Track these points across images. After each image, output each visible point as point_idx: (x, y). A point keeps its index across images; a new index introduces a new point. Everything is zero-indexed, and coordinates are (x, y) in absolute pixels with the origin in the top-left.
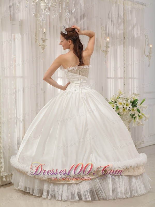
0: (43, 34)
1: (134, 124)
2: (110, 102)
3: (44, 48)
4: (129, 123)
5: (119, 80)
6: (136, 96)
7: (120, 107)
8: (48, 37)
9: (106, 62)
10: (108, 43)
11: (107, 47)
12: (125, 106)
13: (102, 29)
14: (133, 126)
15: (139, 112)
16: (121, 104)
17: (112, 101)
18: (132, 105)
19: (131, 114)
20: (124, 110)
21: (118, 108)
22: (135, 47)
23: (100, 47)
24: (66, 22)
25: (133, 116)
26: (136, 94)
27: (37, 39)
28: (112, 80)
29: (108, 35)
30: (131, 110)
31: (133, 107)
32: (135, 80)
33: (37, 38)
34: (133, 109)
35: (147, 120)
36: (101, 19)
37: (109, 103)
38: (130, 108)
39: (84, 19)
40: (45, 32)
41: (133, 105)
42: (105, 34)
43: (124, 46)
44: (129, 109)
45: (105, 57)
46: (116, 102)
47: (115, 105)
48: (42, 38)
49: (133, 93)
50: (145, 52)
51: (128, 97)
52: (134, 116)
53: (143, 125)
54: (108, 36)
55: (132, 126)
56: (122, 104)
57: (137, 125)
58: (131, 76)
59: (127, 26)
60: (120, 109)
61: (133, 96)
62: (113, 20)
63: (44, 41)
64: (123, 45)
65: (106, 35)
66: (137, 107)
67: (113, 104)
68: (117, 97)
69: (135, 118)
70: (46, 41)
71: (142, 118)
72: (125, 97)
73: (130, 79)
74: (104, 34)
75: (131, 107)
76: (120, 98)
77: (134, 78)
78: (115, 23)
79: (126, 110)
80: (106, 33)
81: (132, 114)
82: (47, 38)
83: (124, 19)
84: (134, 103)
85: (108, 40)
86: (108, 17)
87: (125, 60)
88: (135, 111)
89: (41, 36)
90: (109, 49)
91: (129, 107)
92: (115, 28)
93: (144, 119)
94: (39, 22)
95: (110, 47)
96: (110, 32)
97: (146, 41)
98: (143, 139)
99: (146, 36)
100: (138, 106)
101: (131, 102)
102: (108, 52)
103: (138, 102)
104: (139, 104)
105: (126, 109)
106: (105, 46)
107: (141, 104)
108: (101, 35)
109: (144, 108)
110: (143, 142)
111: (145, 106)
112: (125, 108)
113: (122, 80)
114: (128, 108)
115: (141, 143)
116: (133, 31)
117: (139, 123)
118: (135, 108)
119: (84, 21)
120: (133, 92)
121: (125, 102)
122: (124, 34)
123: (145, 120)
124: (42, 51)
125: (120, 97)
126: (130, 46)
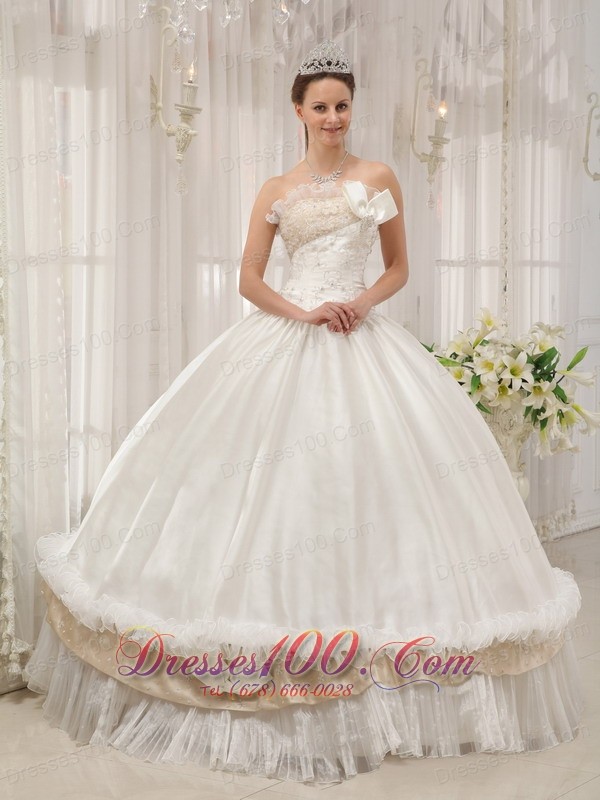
0: (185, 86)
1: (540, 446)
2: (448, 357)
3: (185, 144)
4: (522, 441)
5: (484, 271)
6: (549, 338)
7: (488, 378)
8: (203, 101)
9: (431, 202)
10: (440, 123)
11: (438, 141)
12: (507, 376)
13: (417, 70)
14: (538, 452)
15: (563, 399)
16: (489, 366)
17: (455, 355)
18: (534, 373)
19: (529, 409)
20: (503, 390)
21: (476, 382)
22: (547, 142)
23: (412, 139)
24: (278, 40)
25: (536, 415)
26: (552, 328)
27: (159, 108)
28: (454, 270)
29: (443, 93)
30: (529, 393)
31: (537, 380)
32: (547, 270)
33: (160, 104)
34: (538, 390)
35: (593, 432)
36: (414, 27)
37: (444, 362)
38: (524, 385)
39: (347, 28)
40: (191, 82)
41: (539, 371)
42: (429, 90)
43: (504, 137)
44: (521, 388)
45: (430, 181)
46: (470, 359)
47: (468, 372)
48: (179, 103)
49: (540, 325)
50: (586, 161)
51: (519, 340)
52: (543, 416)
53: (575, 450)
54: (443, 99)
55: (533, 452)
56: (495, 368)
57: (552, 451)
58: (532, 257)
59: (518, 57)
60: (487, 389)
61: (539, 335)
62: (463, 33)
63: (188, 115)
64: (500, 135)
65: (434, 92)
66: (554, 381)
67: (458, 368)
68: (473, 338)
69: (544, 423)
70: (197, 116)
71: (571, 422)
72: (508, 341)
73: (529, 268)
74: (425, 88)
75: (530, 378)
76: (487, 342)
77: (542, 264)
78: (470, 43)
79: (510, 392)
80: (434, 86)
81: (535, 408)
82: (198, 106)
83: (505, 29)
84: (542, 366)
85: (443, 111)
86: (445, 21)
87: (506, 193)
88: (546, 393)
89: (176, 96)
90: (447, 151)
91: (524, 381)
92: (470, 63)
93: (579, 425)
94: (170, 42)
95: (449, 140)
96: (450, 79)
97: (590, 118)
98: (573, 501)
99: (593, 97)
100: (557, 377)
101: (530, 360)
102: (443, 159)
103: (558, 361)
104: (560, 368)
105: (510, 386)
106: (430, 137)
107: (569, 368)
108: (416, 95)
109: (584, 384)
110: (573, 512)
111: (587, 376)
112: (507, 385)
113: (497, 270)
114: (517, 383)
115: (564, 517)
116: (540, 76)
117: (561, 443)
118: (546, 385)
119: (347, 39)
120: (536, 320)
121: (506, 359)
122: (504, 89)
123: (584, 432)
124: (179, 156)
125: (486, 338)
126: (529, 139)
